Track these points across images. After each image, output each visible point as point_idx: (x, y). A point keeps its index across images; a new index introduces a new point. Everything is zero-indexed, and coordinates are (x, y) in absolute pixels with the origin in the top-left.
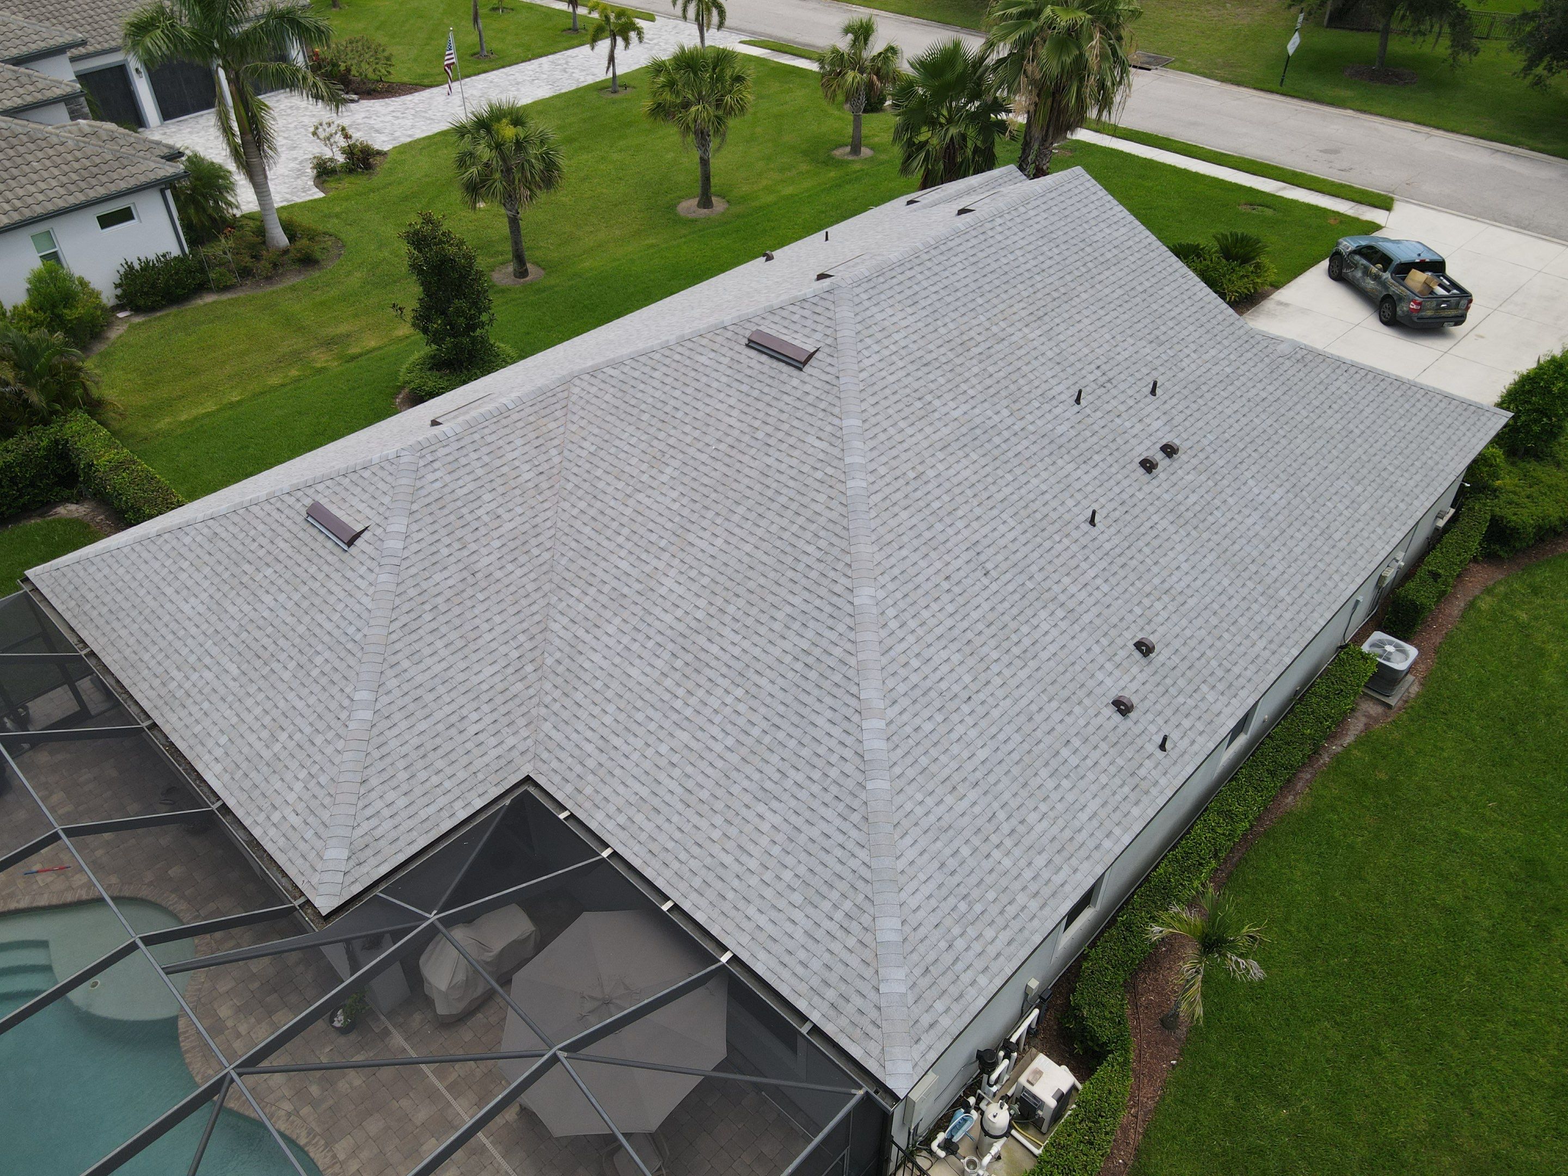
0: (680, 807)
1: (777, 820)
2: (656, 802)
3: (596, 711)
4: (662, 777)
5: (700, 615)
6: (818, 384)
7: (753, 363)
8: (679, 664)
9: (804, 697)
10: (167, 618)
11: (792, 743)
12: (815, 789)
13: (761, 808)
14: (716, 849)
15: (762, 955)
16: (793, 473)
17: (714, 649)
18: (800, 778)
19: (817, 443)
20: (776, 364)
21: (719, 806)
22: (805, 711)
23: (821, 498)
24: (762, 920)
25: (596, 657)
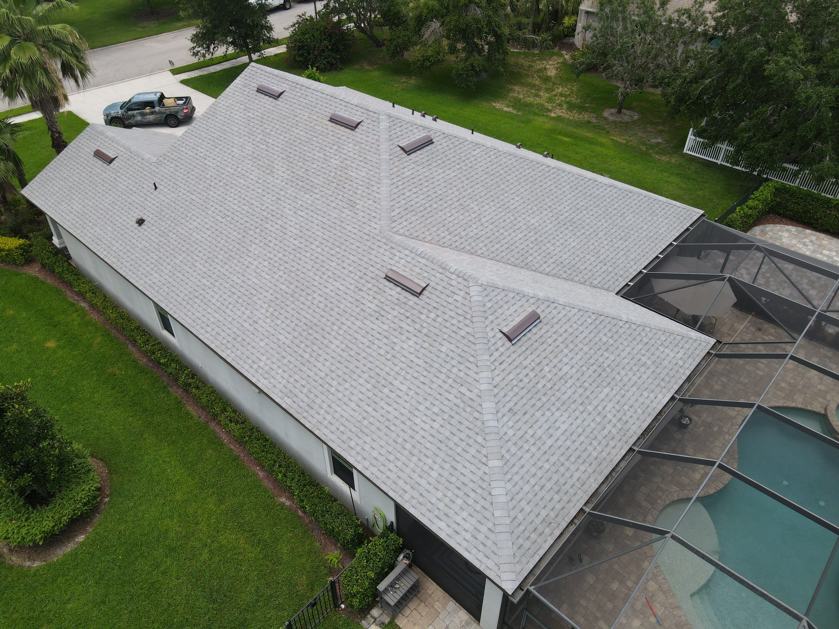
1: (631, 216)
2: (626, 250)
3: (589, 262)
4: (616, 245)
6: (444, 140)
7: (420, 157)
8: (571, 228)
9: (588, 194)
11: (605, 203)
13: (627, 219)
14: (642, 236)
16: (489, 164)
17: (566, 215)
18: (617, 205)
19: (476, 152)
20: (425, 150)
21: (626, 230)
22: (594, 195)
23: (504, 160)
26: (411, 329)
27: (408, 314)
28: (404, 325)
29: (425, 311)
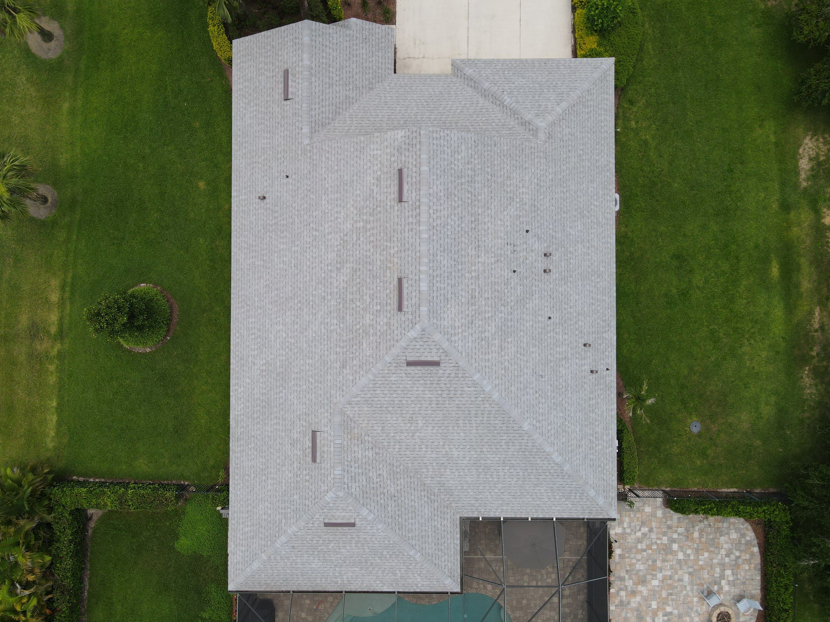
0: (514, 499)
1: (544, 488)
2: (506, 502)
3: (465, 494)
4: (502, 497)
6: (451, 369)
7: (417, 372)
8: (480, 470)
9: (528, 459)
10: (310, 572)
11: (534, 471)
12: (550, 477)
13: (538, 488)
14: (533, 502)
15: (563, 514)
16: (469, 402)
17: (489, 462)
18: (543, 477)
19: (469, 389)
20: (426, 368)
21: (525, 494)
22: (532, 462)
23: (487, 406)
24: (558, 508)
26: (296, 469)
27: (301, 462)
28: (295, 464)
29: (308, 471)
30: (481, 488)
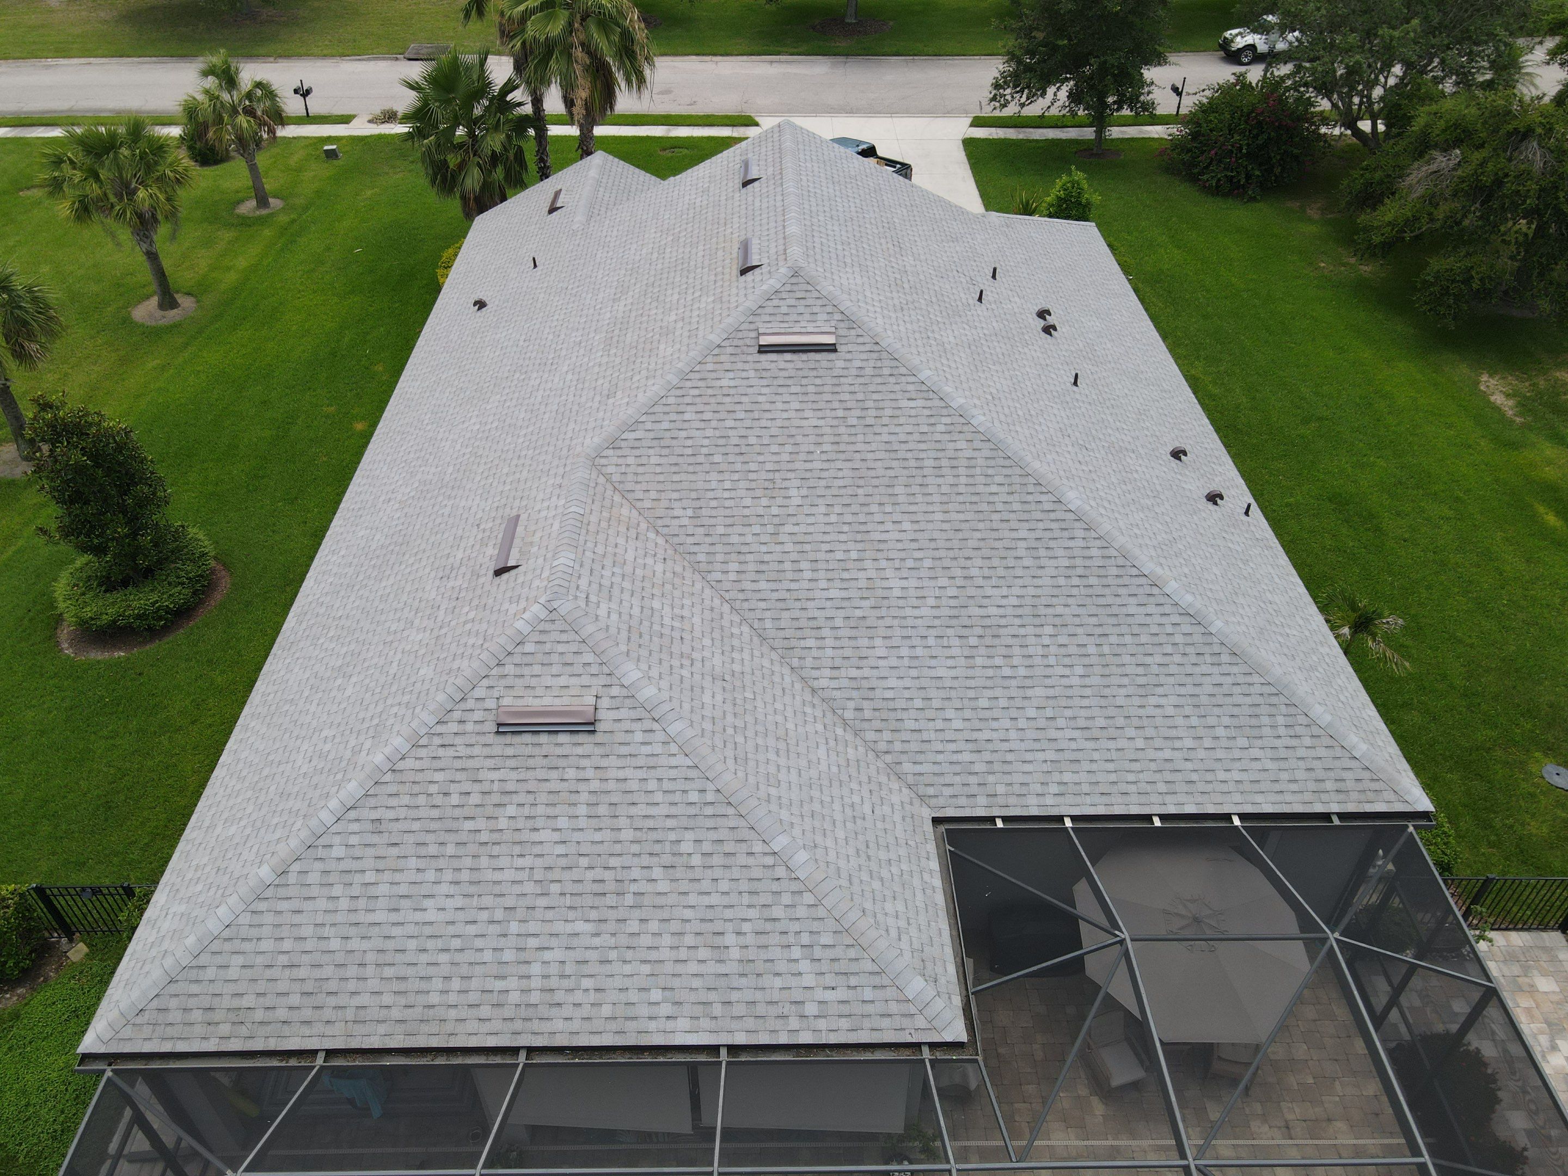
0: (1091, 745)
3: (940, 724)
5: (952, 592)
6: (864, 356)
7: (782, 365)
8: (973, 641)
9: (1102, 601)
10: (412, 944)
12: (1177, 659)
14: (1151, 754)
16: (916, 437)
17: (993, 611)
19: (912, 404)
20: (804, 357)
22: (1115, 610)
23: (962, 445)
24: (1236, 776)
25: (892, 682)
26: (440, 618)
27: (462, 595)
28: (444, 607)
29: (475, 603)
30: (983, 703)
